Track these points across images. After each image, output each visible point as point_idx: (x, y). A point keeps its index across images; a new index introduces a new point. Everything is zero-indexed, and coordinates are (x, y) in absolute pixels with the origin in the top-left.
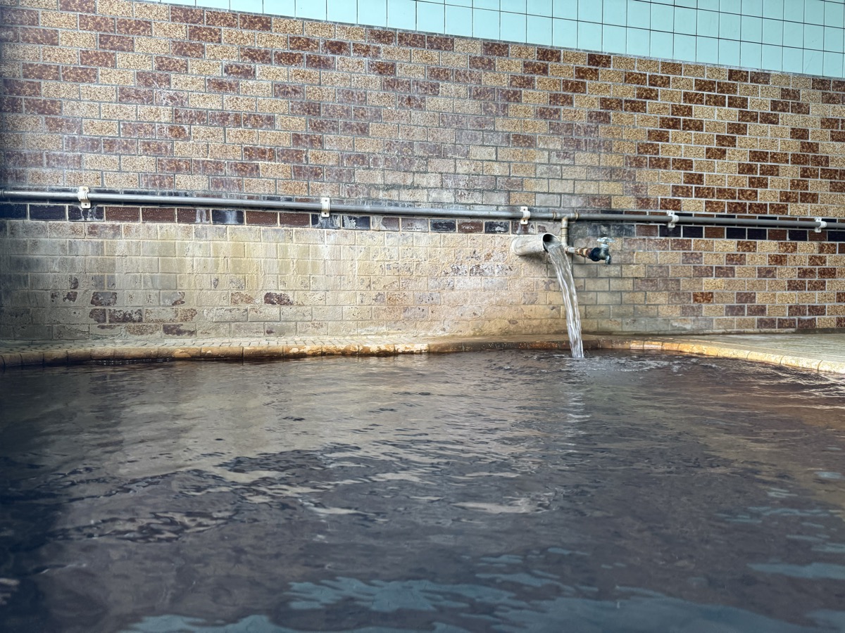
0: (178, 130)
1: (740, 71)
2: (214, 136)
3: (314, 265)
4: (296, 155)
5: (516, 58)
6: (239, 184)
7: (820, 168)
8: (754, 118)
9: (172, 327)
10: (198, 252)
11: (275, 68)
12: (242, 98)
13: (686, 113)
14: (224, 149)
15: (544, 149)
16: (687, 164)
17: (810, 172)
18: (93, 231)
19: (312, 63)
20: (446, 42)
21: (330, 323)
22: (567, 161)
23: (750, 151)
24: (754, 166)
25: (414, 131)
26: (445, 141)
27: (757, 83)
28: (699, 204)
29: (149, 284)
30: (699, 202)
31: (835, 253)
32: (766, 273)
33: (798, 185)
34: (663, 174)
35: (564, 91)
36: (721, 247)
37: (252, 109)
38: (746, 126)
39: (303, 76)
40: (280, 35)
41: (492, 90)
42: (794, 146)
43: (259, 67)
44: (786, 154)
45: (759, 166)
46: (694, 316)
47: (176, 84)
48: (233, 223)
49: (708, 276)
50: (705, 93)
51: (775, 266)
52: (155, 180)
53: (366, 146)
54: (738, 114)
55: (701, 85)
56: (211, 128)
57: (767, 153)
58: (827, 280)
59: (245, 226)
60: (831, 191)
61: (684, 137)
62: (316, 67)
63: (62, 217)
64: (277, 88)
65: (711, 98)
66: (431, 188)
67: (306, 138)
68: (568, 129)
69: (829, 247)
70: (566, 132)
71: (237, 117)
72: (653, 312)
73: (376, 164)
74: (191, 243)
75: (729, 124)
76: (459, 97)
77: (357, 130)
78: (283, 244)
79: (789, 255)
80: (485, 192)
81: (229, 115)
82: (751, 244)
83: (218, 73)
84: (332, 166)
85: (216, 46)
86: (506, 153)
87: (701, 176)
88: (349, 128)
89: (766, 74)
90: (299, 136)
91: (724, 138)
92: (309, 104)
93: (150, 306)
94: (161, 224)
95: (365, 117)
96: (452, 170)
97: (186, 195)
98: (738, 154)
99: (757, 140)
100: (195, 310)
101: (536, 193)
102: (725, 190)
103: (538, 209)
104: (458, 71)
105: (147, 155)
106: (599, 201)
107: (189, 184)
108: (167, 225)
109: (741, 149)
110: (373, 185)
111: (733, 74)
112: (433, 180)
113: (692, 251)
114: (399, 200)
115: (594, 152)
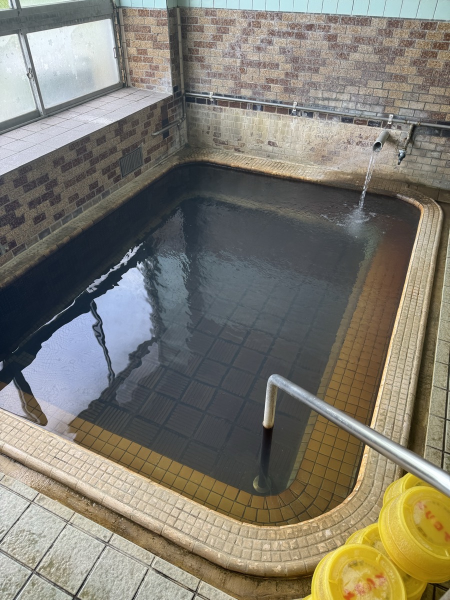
0: (243, 70)
2: (255, 72)
3: (288, 131)
4: (286, 82)
5: (407, 29)
6: (263, 95)
9: (237, 148)
10: (247, 121)
11: (282, 40)
12: (267, 55)
14: (258, 79)
15: (411, 84)
18: (214, 109)
19: (298, 36)
20: (366, 21)
22: (423, 92)
25: (341, 71)
26: (356, 77)
29: (231, 131)
35: (433, 49)
37: (271, 60)
39: (293, 44)
40: (285, 22)
41: (388, 49)
43: (275, 39)
47: (243, 48)
48: (260, 111)
52: (234, 92)
53: (316, 78)
56: (254, 69)
59: (264, 112)
62: (299, 38)
63: (205, 103)
64: (281, 50)
66: (345, 101)
67: (291, 74)
68: (429, 73)
70: (427, 74)
71: (264, 64)
73: (320, 88)
74: (245, 117)
76: (368, 53)
77: (314, 70)
78: (277, 121)
80: (372, 105)
81: (261, 63)
83: (258, 43)
84: (300, 88)
85: (259, 29)
86: (387, 85)
88: (310, 70)
90: (288, 73)
92: (294, 58)
93: (231, 140)
94: (235, 109)
95: (318, 64)
96: (357, 93)
97: (244, 99)
100: (244, 144)
101: (400, 108)
103: (400, 117)
104: (370, 38)
105: (232, 80)
106: (438, 116)
107: (245, 94)
108: (237, 109)
110: (317, 98)
112: (345, 97)
114: (328, 107)
115: (443, 87)
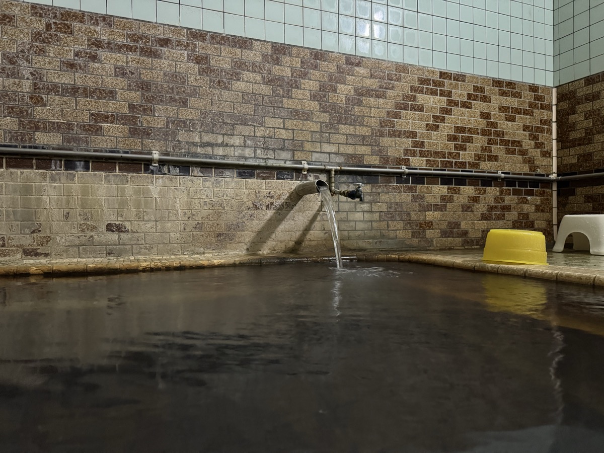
0: (37, 99)
1: (447, 73)
2: (67, 104)
3: (146, 202)
4: (132, 119)
5: (296, 57)
6: (86, 140)
7: (499, 138)
8: (456, 104)
9: (30, 250)
10: (52, 192)
11: (116, 55)
12: (89, 76)
13: (412, 99)
14: (74, 114)
15: (316, 122)
16: (413, 134)
17: (493, 141)
19: (145, 53)
20: (246, 43)
21: (159, 245)
22: (332, 131)
23: (455, 126)
24: (457, 136)
25: (223, 105)
26: (246, 113)
27: (458, 81)
28: (422, 162)
29: (12, 217)
30: (422, 160)
31: (510, 195)
32: (466, 208)
33: (486, 149)
34: (398, 141)
35: (330, 81)
36: (437, 190)
37: (98, 85)
38: (451, 109)
39: (138, 62)
40: (120, 31)
41: (280, 79)
42: (482, 124)
43: (102, 54)
44: (477, 129)
45: (460, 136)
46: (420, 238)
47: (36, 63)
48: (81, 170)
49: (428, 211)
50: (424, 86)
51: (473, 204)
52: (17, 136)
53: (185, 114)
54: (446, 101)
55: (423, 81)
56: (64, 98)
57: (465, 128)
58: (506, 213)
59: (91, 172)
60: (506, 154)
61: (411, 116)
62: (148, 56)
64: (118, 70)
65: (428, 90)
66: (237, 146)
67: (140, 107)
68: (333, 108)
69: (506, 191)
71: (85, 90)
72: (392, 234)
73: (194, 128)
74: (47, 184)
75: (440, 108)
76: (255, 83)
77: (180, 102)
78: (122, 186)
79: (482, 196)
80: (276, 150)
81: (79, 88)
82: (457, 189)
83: (70, 56)
84: (160, 128)
85: (68, 36)
86: (289, 123)
87: (423, 142)
88: (174, 101)
89: (463, 75)
90: (134, 105)
91: (438, 117)
92: (143, 83)
93: (12, 235)
94: (21, 170)
95: (186, 93)
96: (252, 134)
97: (43, 148)
98: (446, 128)
99: (458, 118)
100: (49, 237)
101: (312, 152)
102: (439, 152)
103: (314, 163)
104: (254, 63)
105: (11, 117)
106: (355, 159)
107: (46, 140)
108: (26, 171)
109: (449, 125)
110: (193, 143)
111: (443, 74)
112: (237, 141)
113: (418, 194)
114: (213, 155)
115: (351, 125)
